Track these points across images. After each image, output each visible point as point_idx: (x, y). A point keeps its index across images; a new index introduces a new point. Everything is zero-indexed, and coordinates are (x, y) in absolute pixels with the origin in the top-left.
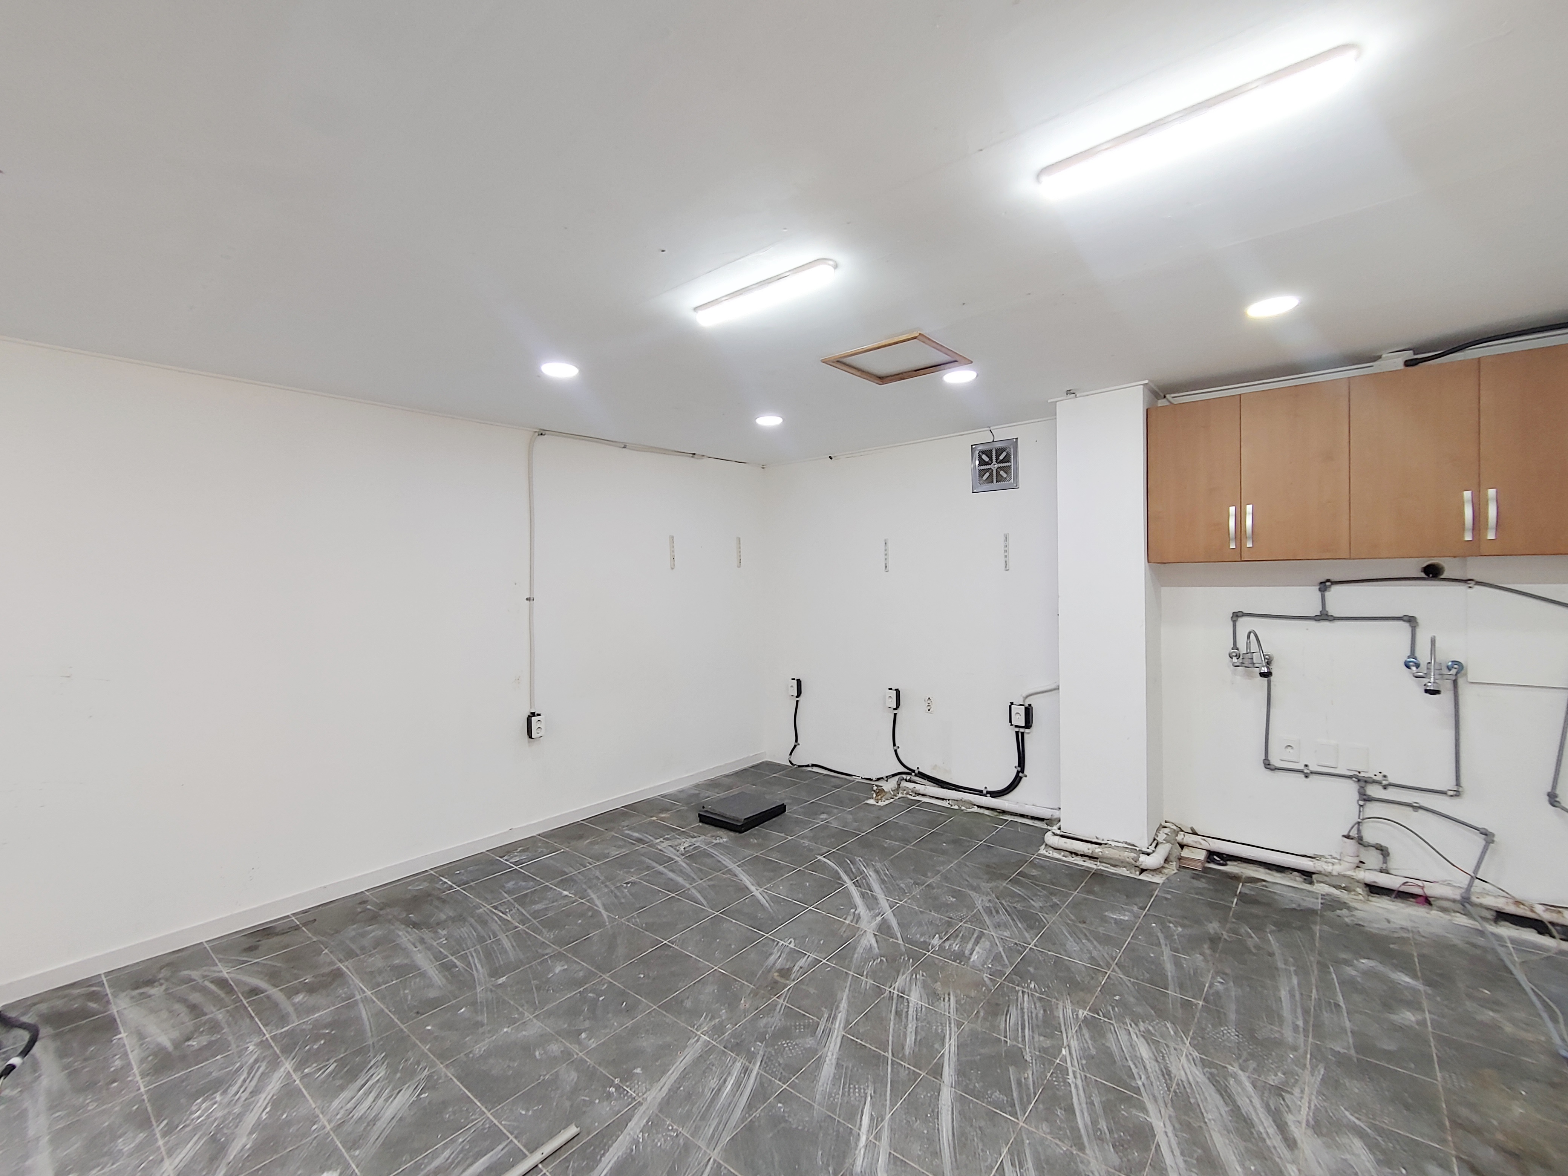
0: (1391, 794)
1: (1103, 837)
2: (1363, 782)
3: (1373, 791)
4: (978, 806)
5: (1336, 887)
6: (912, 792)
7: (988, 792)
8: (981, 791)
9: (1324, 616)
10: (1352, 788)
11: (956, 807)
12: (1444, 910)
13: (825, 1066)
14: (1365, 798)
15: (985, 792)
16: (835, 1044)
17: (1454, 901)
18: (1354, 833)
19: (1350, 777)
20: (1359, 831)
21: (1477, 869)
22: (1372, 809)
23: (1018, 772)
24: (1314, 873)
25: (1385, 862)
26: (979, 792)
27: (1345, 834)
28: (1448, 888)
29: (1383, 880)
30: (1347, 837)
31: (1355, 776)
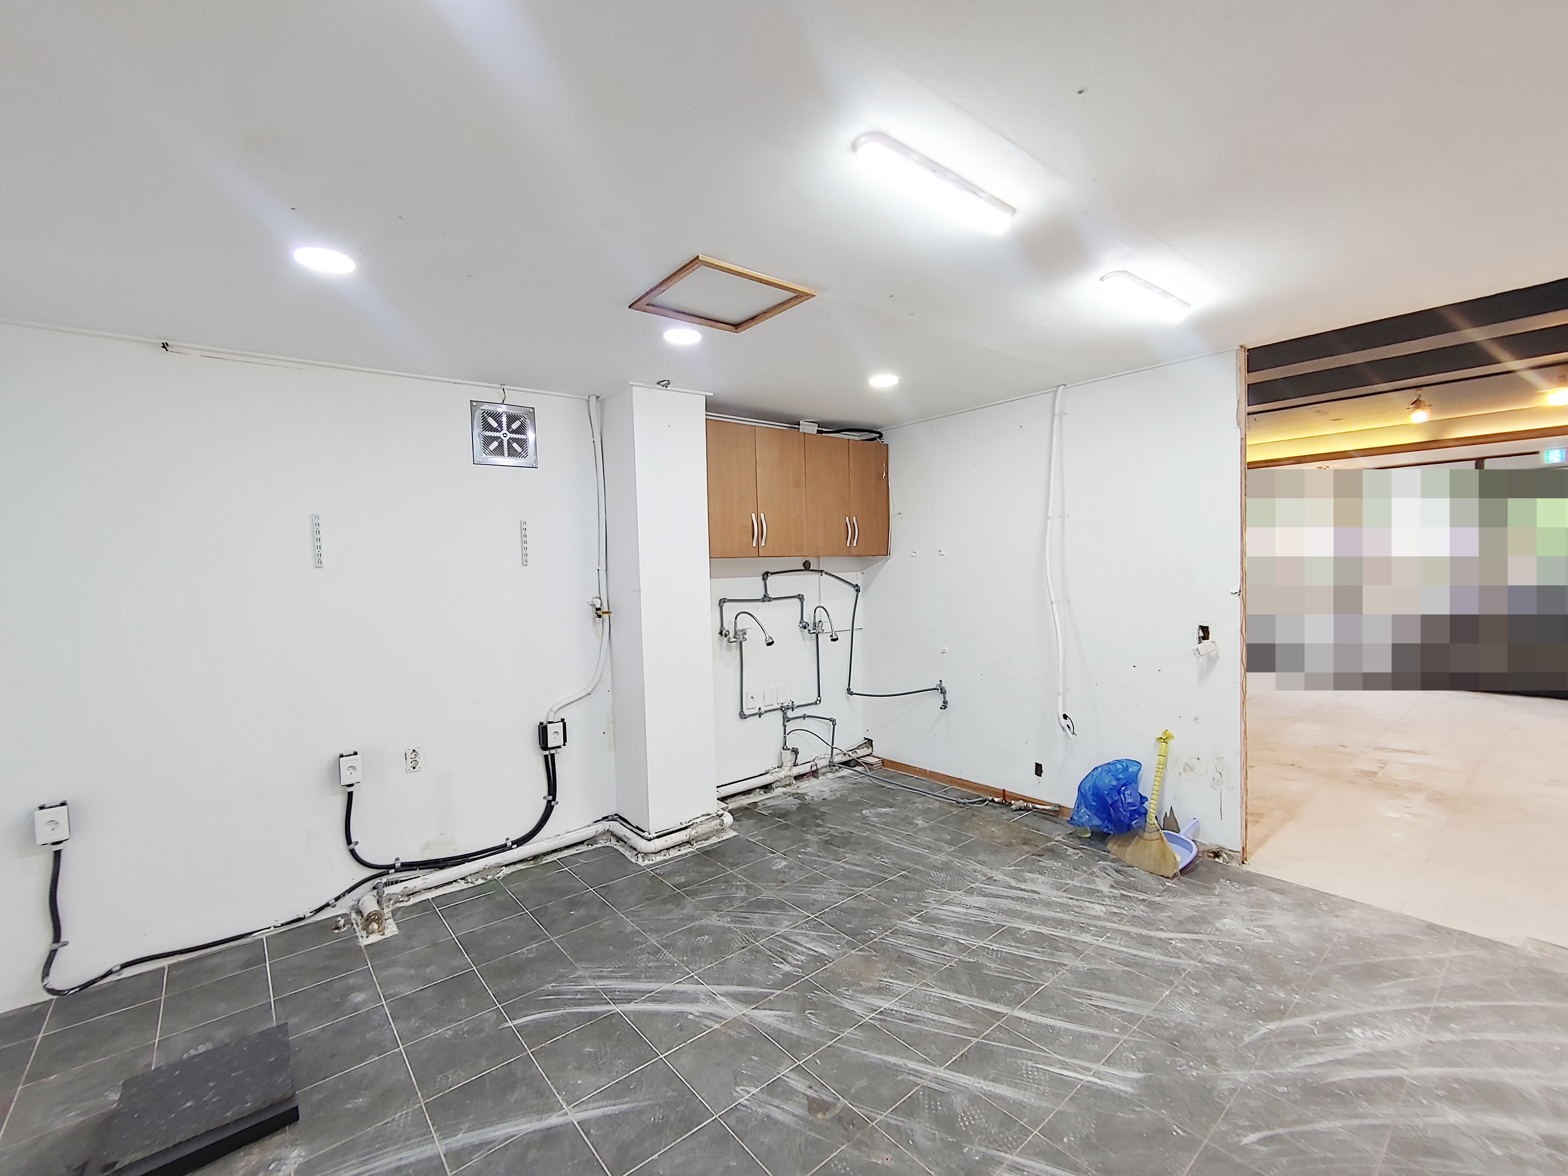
0: (797, 712)
1: (684, 820)
2: (783, 709)
3: (788, 714)
4: (506, 866)
5: (783, 786)
6: (403, 896)
7: (513, 843)
8: (505, 845)
9: (766, 598)
10: (779, 714)
11: (481, 881)
12: (824, 775)
13: (997, 1091)
14: (786, 719)
15: (509, 844)
16: (962, 1078)
17: (827, 766)
19: (778, 709)
20: (785, 744)
21: (833, 742)
22: (790, 726)
23: (549, 802)
25: (798, 757)
26: (503, 848)
27: (780, 747)
28: (824, 759)
29: (800, 770)
30: (781, 749)
31: (780, 707)
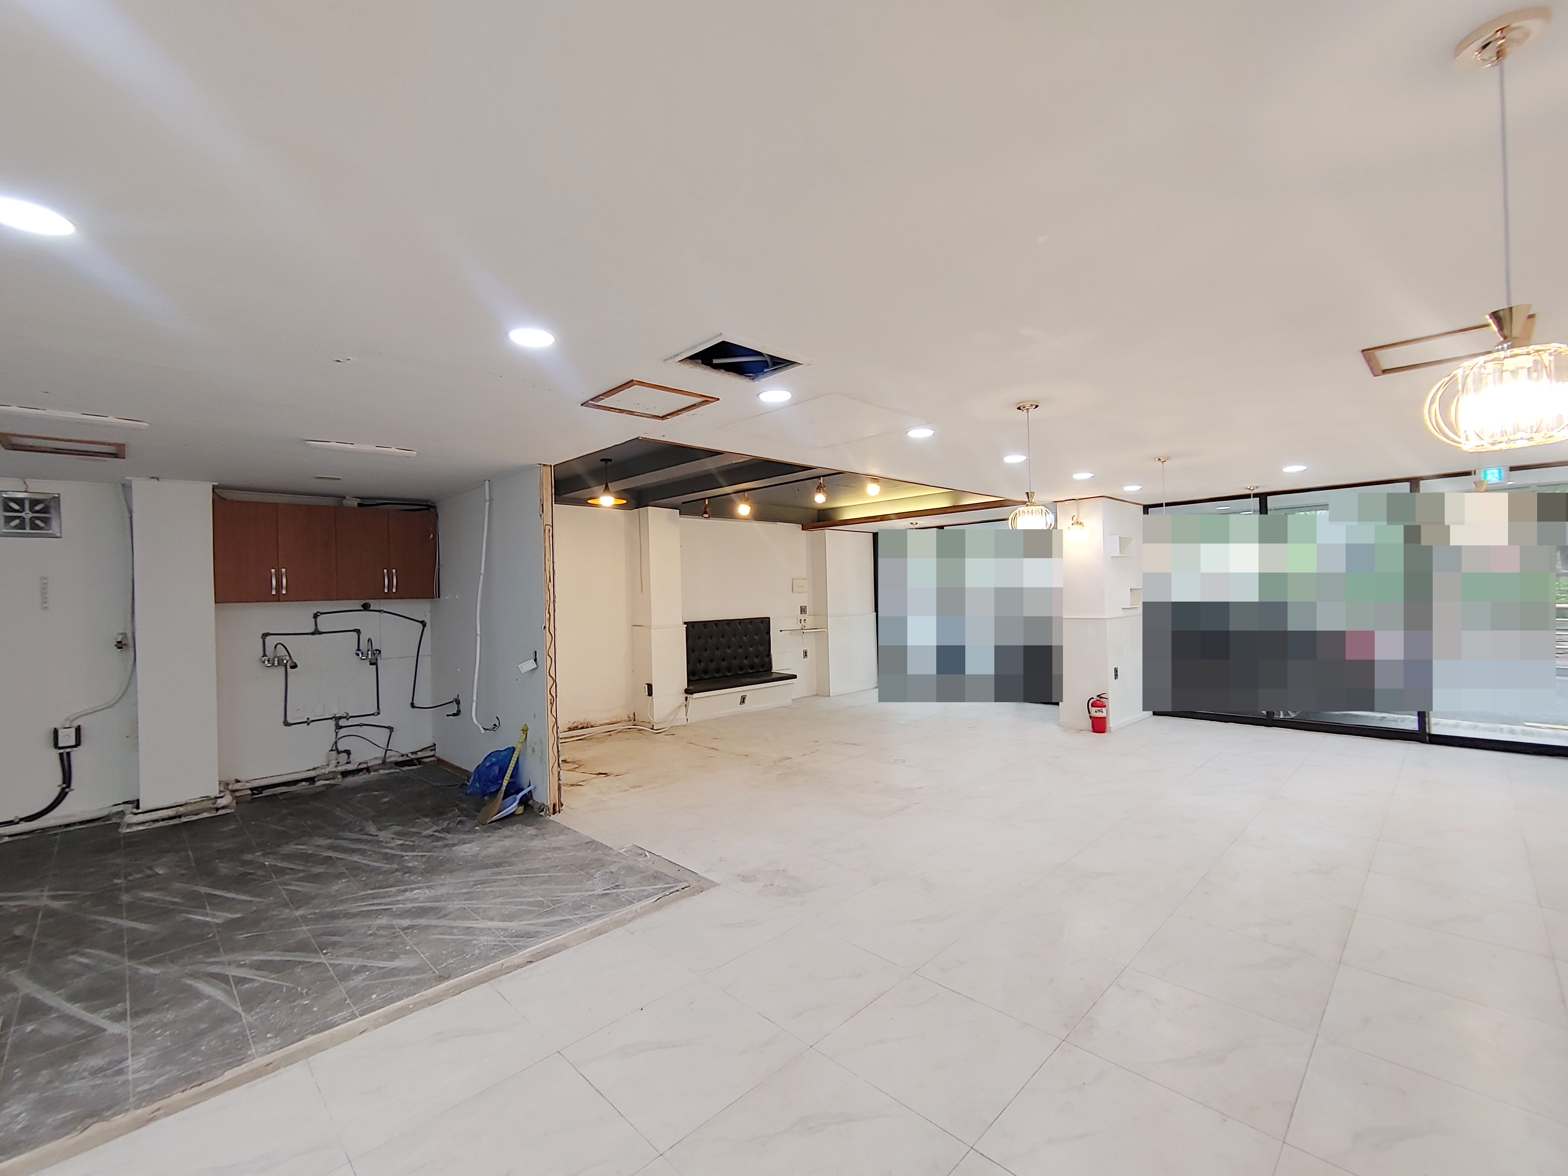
0: (352, 722)
2: (337, 719)
3: (342, 722)
4: (10, 835)
5: (327, 780)
7: (22, 819)
8: (14, 821)
9: (316, 632)
10: (332, 723)
12: (376, 771)
14: (339, 727)
15: (17, 820)
17: (379, 764)
18: (334, 748)
19: (331, 718)
20: (336, 746)
21: (387, 746)
22: (342, 732)
23: (63, 789)
24: (315, 777)
25: (349, 758)
26: (11, 823)
27: (330, 749)
28: (377, 760)
29: (350, 767)
30: (332, 750)
31: (334, 717)
